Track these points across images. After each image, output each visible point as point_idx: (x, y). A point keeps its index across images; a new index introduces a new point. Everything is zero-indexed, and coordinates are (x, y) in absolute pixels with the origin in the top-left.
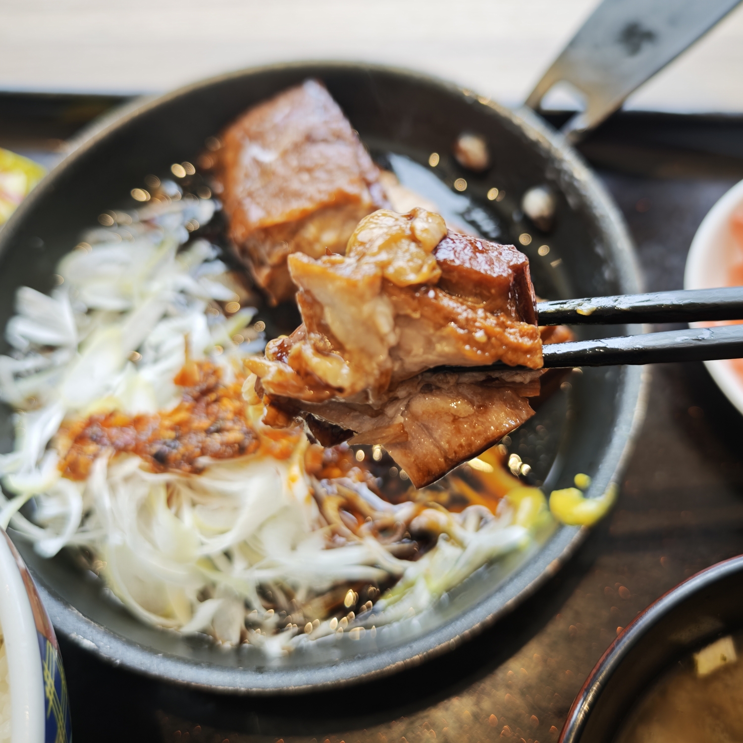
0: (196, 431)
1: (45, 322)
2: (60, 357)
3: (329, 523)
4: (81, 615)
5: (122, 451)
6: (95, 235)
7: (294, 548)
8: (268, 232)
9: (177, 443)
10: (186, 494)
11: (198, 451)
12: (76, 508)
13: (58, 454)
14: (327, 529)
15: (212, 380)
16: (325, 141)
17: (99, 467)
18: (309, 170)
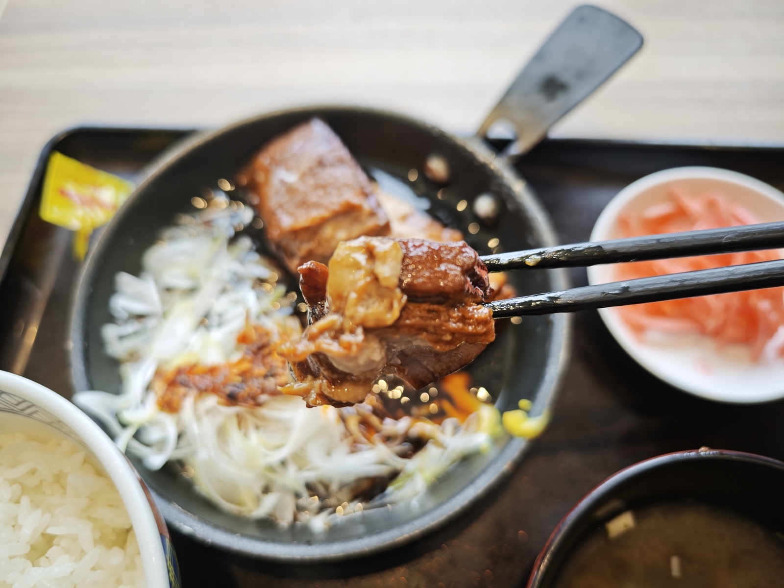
0: (257, 377)
1: (138, 298)
2: (151, 323)
3: (351, 435)
4: (180, 508)
5: (203, 392)
6: (169, 233)
7: (329, 454)
8: (296, 233)
9: (244, 385)
10: (250, 421)
11: (259, 391)
12: (172, 432)
13: (156, 393)
14: (350, 439)
15: (265, 340)
16: (332, 165)
17: (188, 404)
18: (323, 187)
